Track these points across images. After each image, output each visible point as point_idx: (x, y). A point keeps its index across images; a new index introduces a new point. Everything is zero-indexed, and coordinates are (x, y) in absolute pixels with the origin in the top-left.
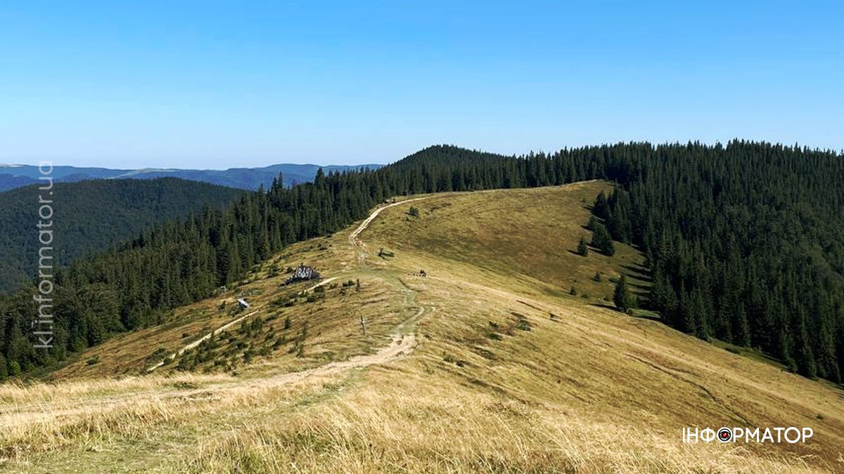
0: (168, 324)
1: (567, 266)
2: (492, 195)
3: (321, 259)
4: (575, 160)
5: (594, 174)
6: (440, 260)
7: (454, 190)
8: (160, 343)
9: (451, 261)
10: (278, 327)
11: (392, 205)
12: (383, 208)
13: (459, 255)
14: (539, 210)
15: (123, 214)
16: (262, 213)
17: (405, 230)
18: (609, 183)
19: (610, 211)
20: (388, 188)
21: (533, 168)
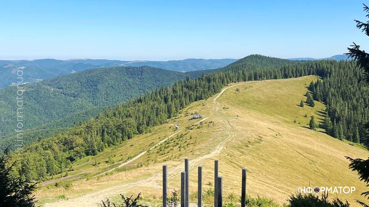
0: (153, 133)
1: (295, 111)
2: (269, 83)
3: (203, 110)
4: (304, 67)
5: (311, 73)
6: (246, 109)
7: (255, 80)
8: (152, 140)
9: (251, 110)
10: (188, 138)
11: (230, 87)
12: (226, 88)
13: (253, 107)
14: (287, 88)
15: (128, 80)
16: (182, 91)
17: (234, 97)
18: (317, 76)
19: (315, 89)
20: (229, 80)
21: (287, 71)
